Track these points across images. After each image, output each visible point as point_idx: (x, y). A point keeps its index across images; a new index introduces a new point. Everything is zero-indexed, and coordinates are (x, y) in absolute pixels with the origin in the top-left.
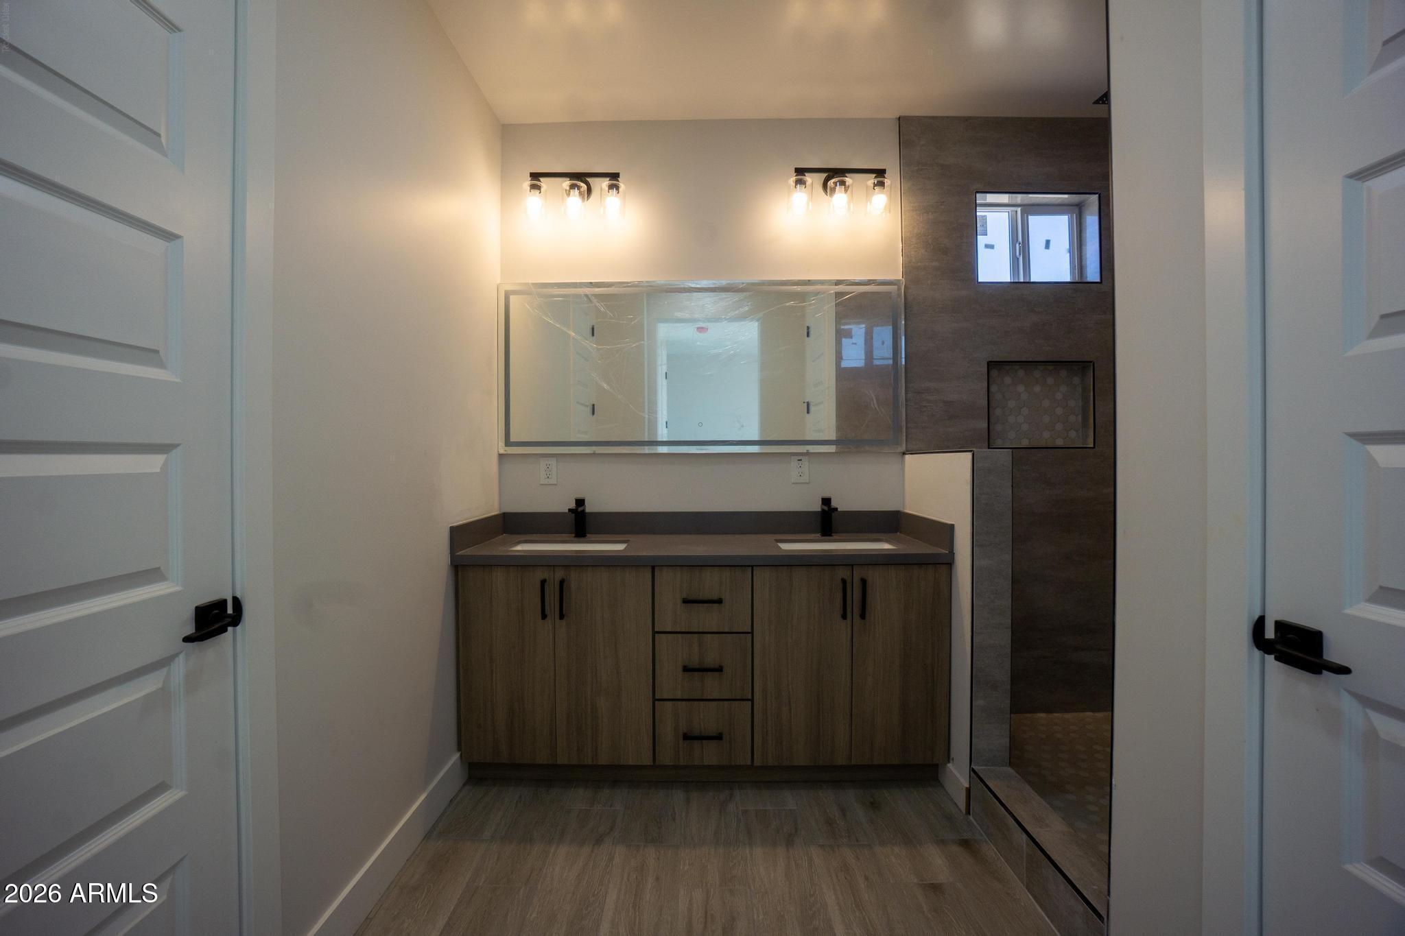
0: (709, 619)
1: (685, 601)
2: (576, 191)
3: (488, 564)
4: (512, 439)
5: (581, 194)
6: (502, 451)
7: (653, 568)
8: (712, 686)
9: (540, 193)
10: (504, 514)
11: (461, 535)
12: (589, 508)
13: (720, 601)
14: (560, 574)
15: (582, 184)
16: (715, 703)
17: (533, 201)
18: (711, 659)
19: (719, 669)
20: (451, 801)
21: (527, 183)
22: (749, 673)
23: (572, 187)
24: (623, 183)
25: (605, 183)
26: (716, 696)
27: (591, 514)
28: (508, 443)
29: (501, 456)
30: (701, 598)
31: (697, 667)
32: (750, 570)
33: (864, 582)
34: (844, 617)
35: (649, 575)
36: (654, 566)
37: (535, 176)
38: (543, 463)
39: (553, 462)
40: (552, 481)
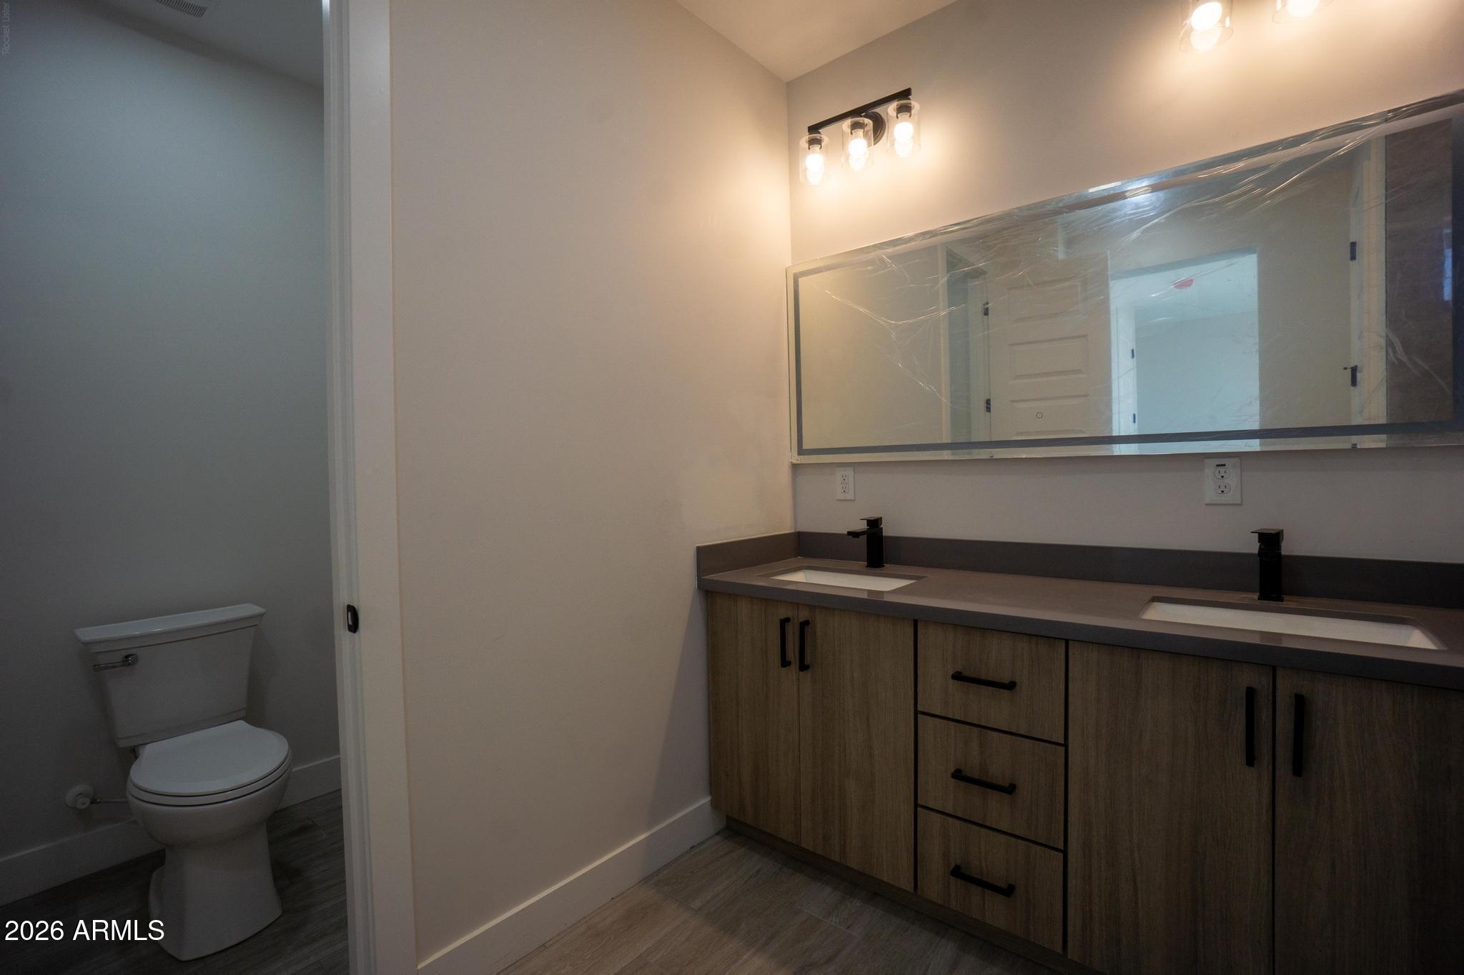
0: (997, 710)
1: (957, 676)
2: (860, 132)
3: (734, 593)
4: (805, 447)
5: (866, 135)
6: (795, 462)
7: (916, 623)
8: (996, 809)
9: (821, 147)
10: (799, 533)
11: (710, 558)
12: (888, 530)
13: (1011, 686)
14: (803, 615)
15: (867, 121)
16: (1003, 838)
17: (814, 161)
18: (999, 770)
19: (1011, 789)
20: (692, 848)
21: (806, 137)
22: (1061, 807)
23: (855, 126)
24: (916, 101)
25: (891, 108)
26: (1004, 826)
27: (888, 537)
28: (801, 451)
29: (795, 467)
30: (983, 677)
31: (977, 777)
32: (1064, 645)
33: (1301, 704)
34: (1251, 760)
35: (910, 631)
36: (917, 619)
37: (814, 129)
38: (840, 473)
39: (849, 472)
40: (850, 496)
